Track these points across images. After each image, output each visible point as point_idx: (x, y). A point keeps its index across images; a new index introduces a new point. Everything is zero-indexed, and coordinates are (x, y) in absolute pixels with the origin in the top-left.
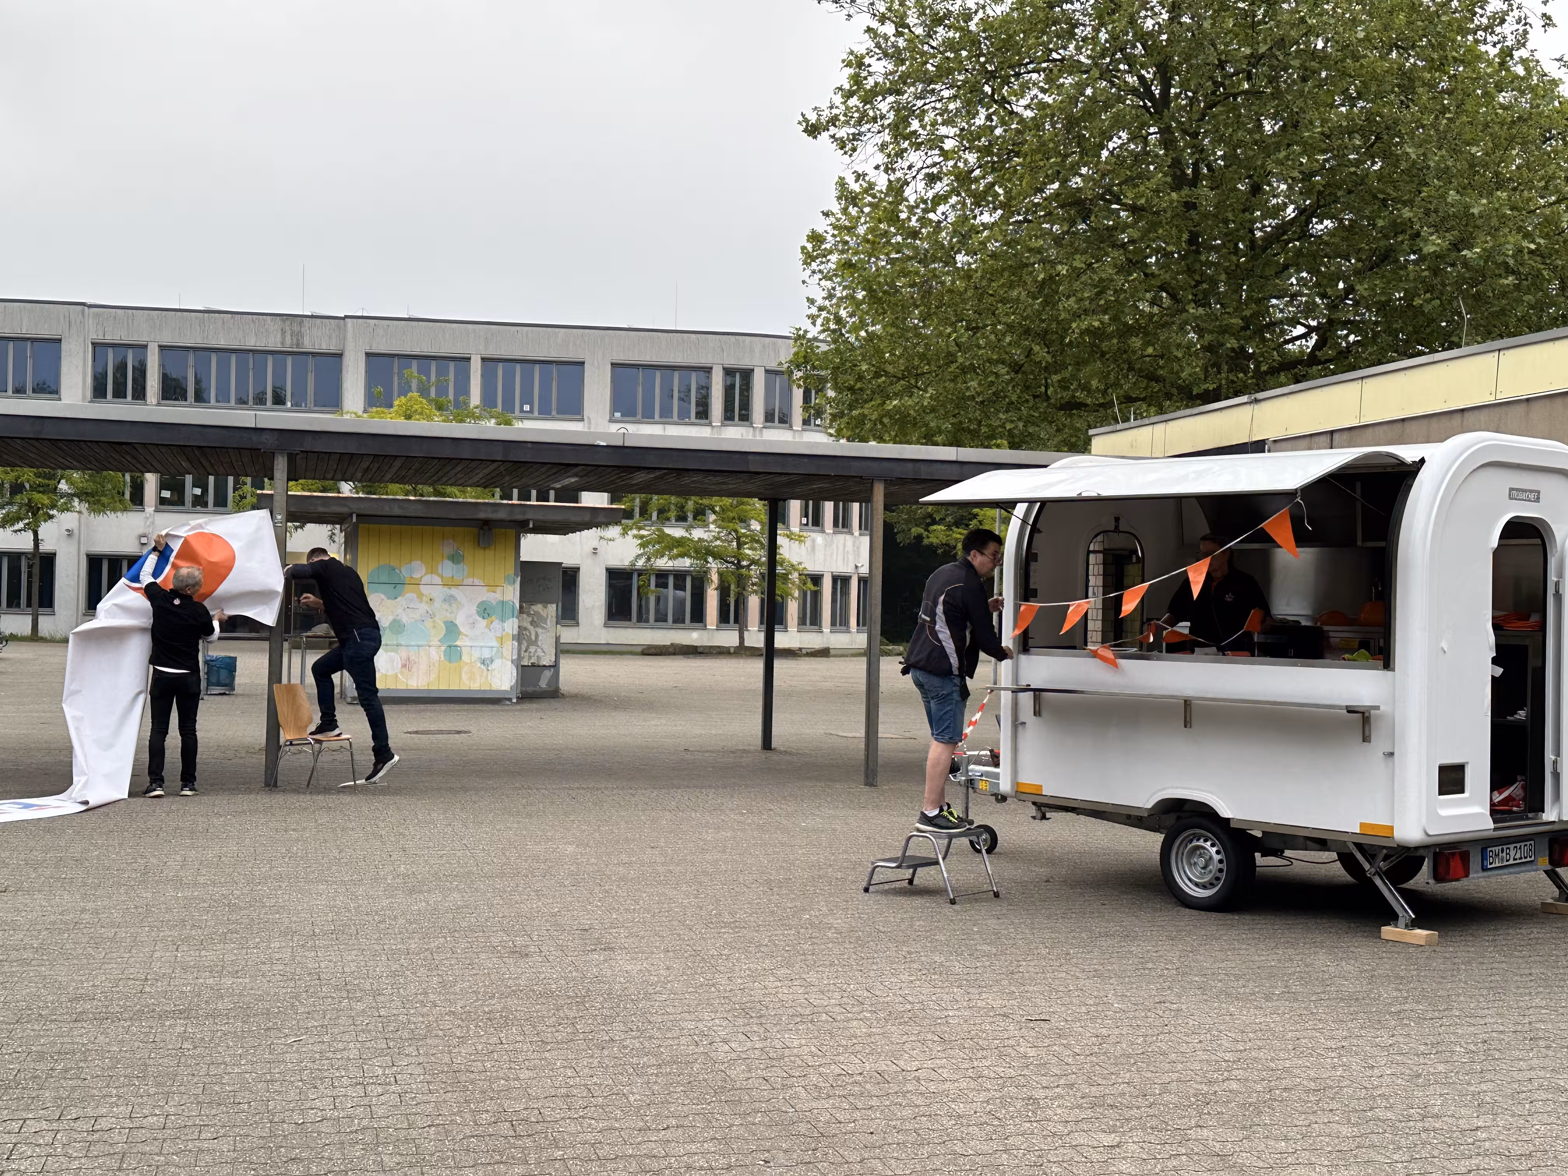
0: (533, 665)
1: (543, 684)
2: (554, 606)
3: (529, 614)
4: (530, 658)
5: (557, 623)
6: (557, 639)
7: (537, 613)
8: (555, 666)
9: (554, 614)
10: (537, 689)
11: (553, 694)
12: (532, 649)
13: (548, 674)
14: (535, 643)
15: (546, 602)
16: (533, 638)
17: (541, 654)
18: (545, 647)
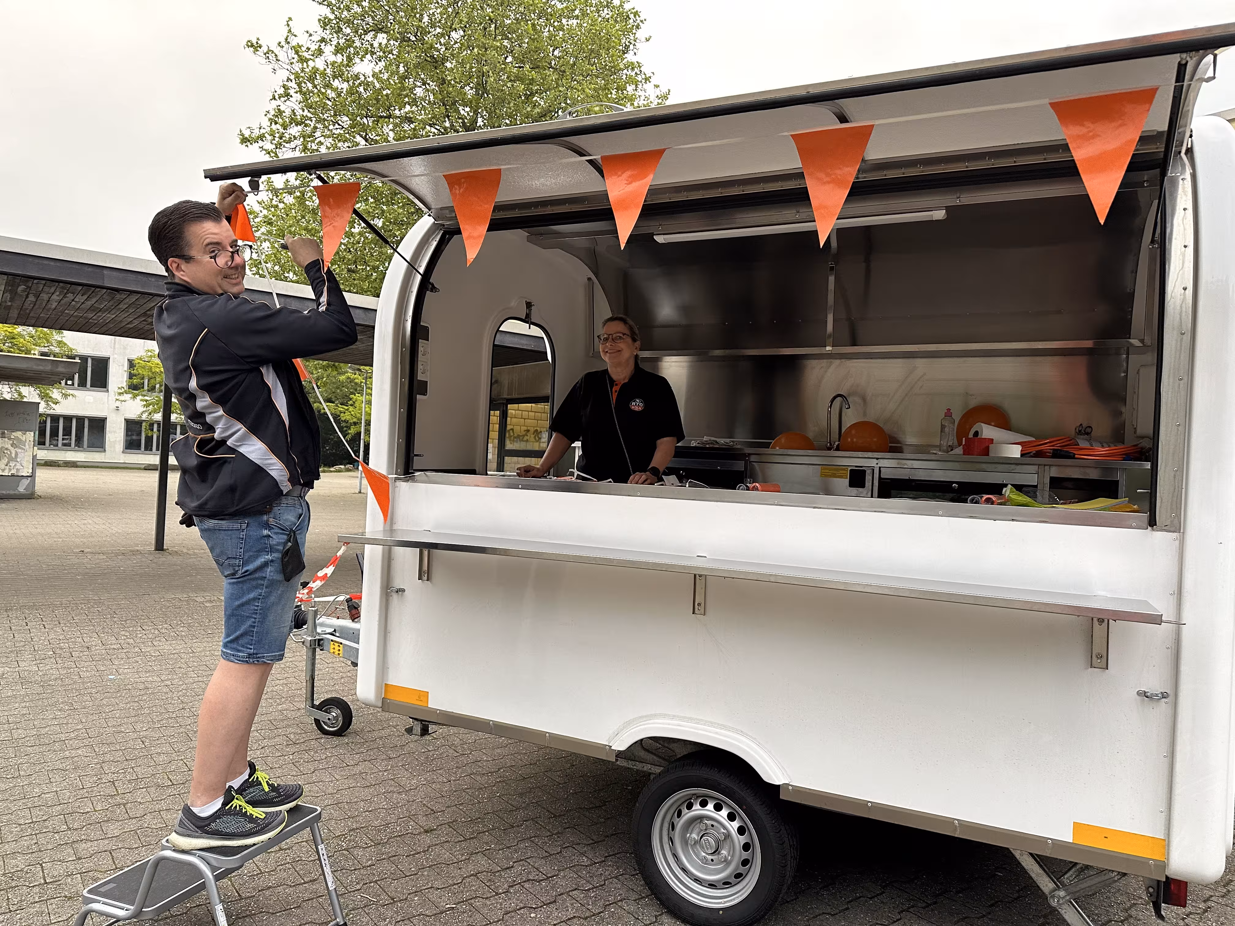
0: (13, 475)
1: (22, 489)
2: (32, 433)
3: (10, 439)
4: (10, 470)
5: (34, 446)
6: (34, 457)
7: (17, 438)
8: (32, 476)
9: (32, 439)
10: (16, 492)
11: (30, 496)
12: (12, 464)
13: (26, 482)
14: (15, 459)
15: (25, 430)
16: (13, 455)
17: (18, 466)
18: (25, 464)
